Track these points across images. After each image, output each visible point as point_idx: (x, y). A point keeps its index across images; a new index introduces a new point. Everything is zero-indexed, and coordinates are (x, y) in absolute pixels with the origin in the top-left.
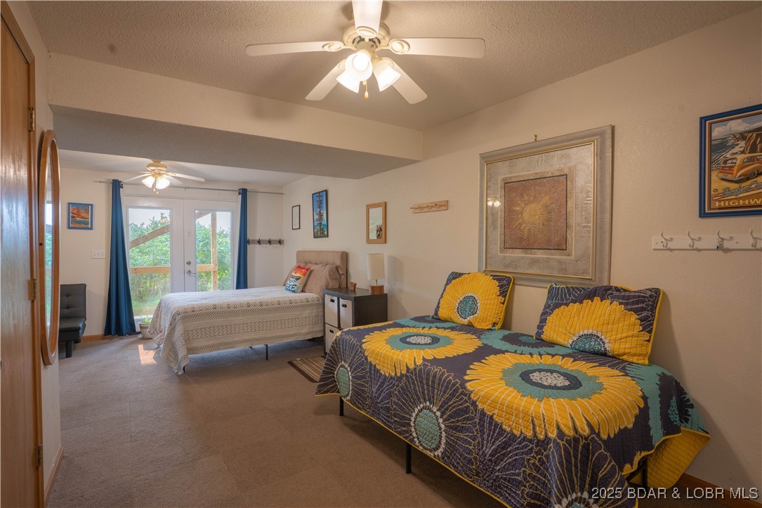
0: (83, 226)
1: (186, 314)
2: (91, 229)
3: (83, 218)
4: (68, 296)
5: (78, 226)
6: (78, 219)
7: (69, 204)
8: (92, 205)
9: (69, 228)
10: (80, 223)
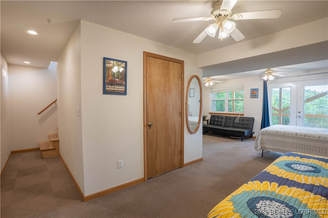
0: (255, 97)
1: (264, 132)
2: (257, 98)
3: (255, 94)
4: (248, 121)
5: (253, 97)
6: (253, 94)
7: (251, 89)
8: (258, 89)
9: (251, 98)
10: (254, 96)
